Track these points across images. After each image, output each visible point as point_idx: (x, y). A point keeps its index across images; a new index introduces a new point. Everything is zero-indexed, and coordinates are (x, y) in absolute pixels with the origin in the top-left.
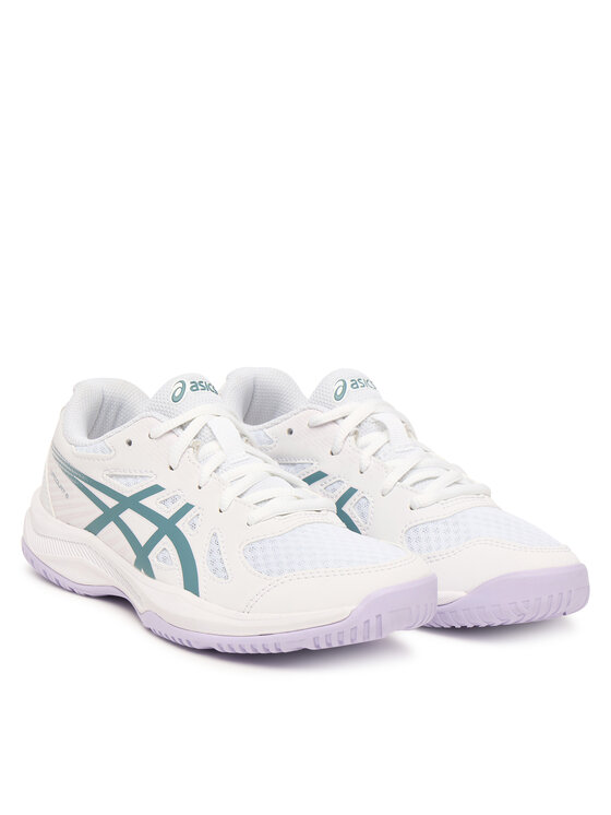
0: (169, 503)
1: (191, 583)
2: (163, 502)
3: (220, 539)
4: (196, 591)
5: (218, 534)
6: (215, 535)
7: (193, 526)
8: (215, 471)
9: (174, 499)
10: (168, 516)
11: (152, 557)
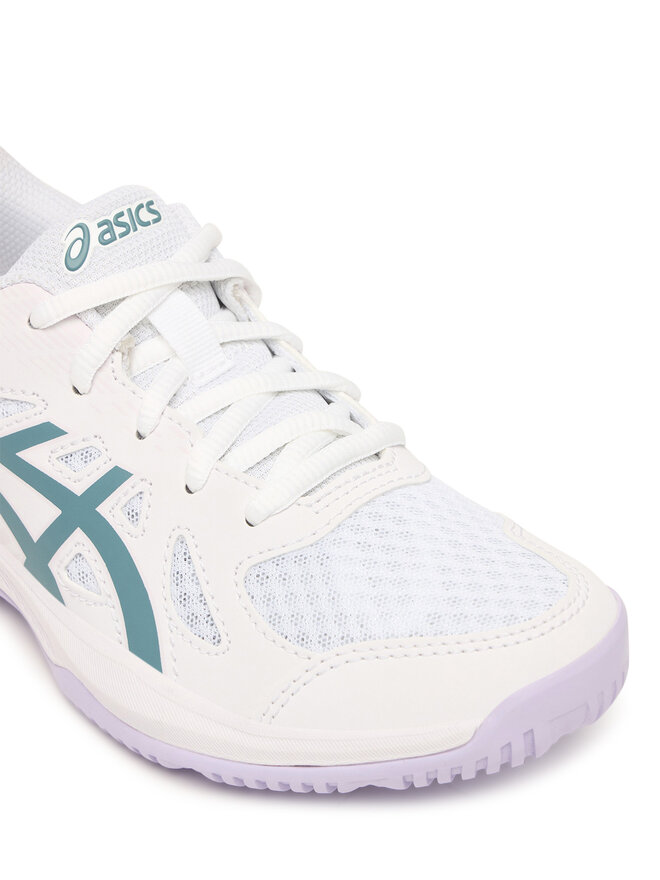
0: (76, 461)
1: (143, 640)
2: (66, 458)
3: (193, 553)
4: (155, 661)
5: (189, 540)
6: (182, 540)
7: (133, 516)
8: (169, 404)
9: (87, 455)
10: (78, 488)
11: (55, 565)
